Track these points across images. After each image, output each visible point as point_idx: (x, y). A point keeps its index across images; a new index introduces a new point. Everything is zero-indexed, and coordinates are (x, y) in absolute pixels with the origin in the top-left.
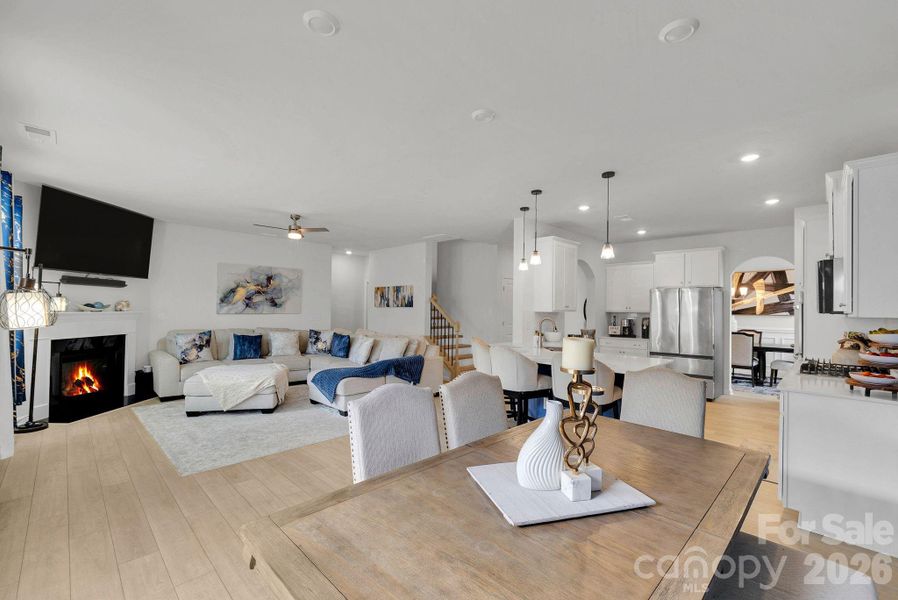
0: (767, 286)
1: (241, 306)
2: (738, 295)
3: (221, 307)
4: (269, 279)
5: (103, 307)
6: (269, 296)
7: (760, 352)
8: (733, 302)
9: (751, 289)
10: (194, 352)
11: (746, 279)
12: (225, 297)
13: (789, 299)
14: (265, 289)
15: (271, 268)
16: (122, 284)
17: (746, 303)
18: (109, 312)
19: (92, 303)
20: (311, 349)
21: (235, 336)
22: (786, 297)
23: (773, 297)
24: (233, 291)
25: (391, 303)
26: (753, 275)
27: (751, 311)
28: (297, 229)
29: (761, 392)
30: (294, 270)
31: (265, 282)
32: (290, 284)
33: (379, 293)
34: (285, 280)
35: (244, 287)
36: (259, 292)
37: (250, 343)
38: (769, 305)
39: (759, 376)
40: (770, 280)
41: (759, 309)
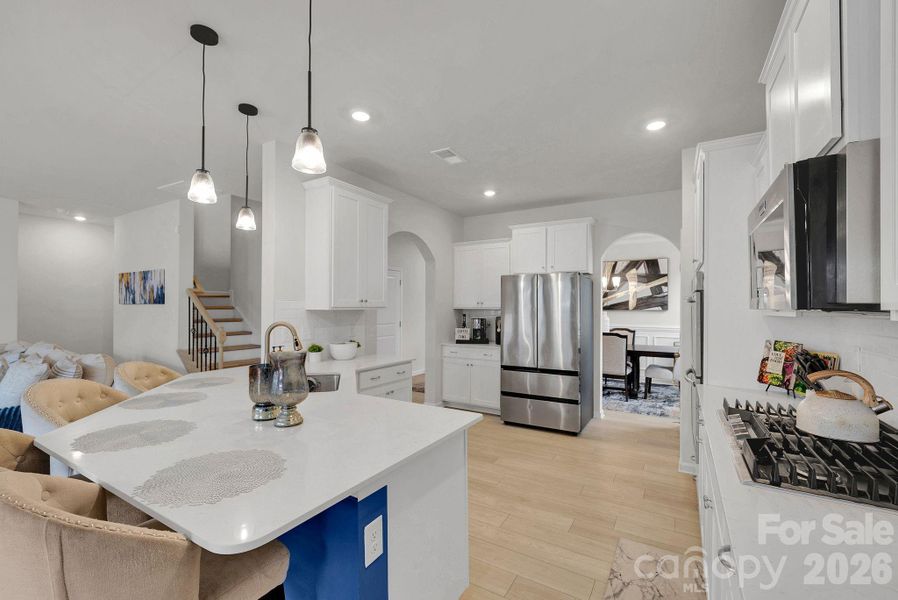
0: (639, 276)
2: (610, 287)
7: (634, 356)
8: (605, 295)
9: (624, 280)
11: (619, 268)
13: (661, 292)
17: (618, 297)
22: (658, 290)
23: (645, 290)
25: (137, 297)
26: (625, 264)
27: (622, 306)
29: (635, 410)
33: (124, 283)
38: (641, 299)
39: (632, 386)
40: (643, 270)
41: (632, 304)
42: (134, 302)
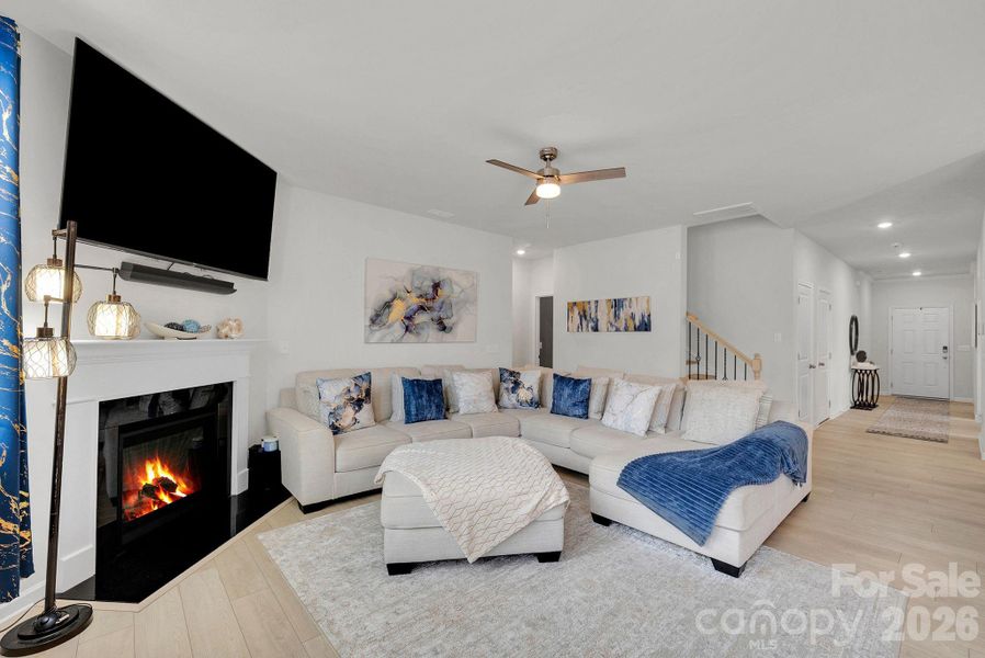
1: (398, 329)
3: (372, 331)
4: (436, 286)
5: (199, 329)
6: (435, 315)
10: (350, 411)
12: (378, 315)
14: (430, 304)
15: (437, 269)
16: (228, 288)
18: (206, 339)
19: (180, 323)
20: (508, 399)
21: (405, 381)
24: (388, 305)
25: (602, 325)
28: (553, 176)
30: (467, 274)
31: (431, 290)
32: (462, 296)
33: (576, 311)
34: (457, 289)
35: (402, 299)
36: (422, 308)
37: (430, 393)
42: (596, 329)
